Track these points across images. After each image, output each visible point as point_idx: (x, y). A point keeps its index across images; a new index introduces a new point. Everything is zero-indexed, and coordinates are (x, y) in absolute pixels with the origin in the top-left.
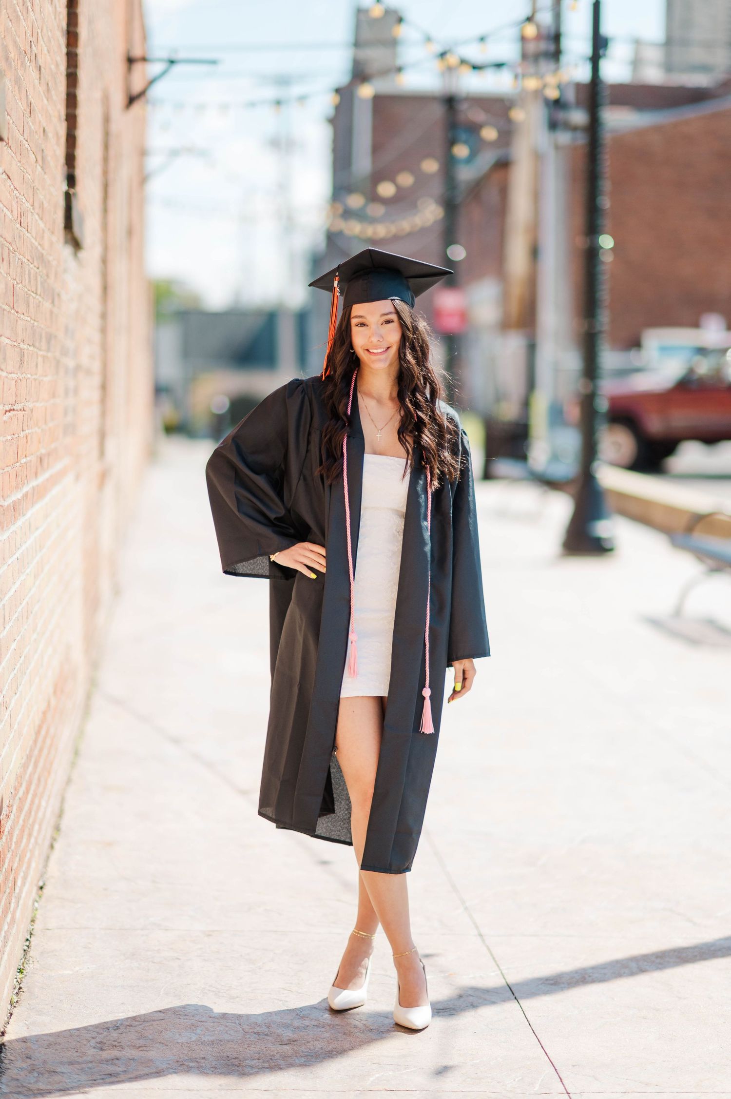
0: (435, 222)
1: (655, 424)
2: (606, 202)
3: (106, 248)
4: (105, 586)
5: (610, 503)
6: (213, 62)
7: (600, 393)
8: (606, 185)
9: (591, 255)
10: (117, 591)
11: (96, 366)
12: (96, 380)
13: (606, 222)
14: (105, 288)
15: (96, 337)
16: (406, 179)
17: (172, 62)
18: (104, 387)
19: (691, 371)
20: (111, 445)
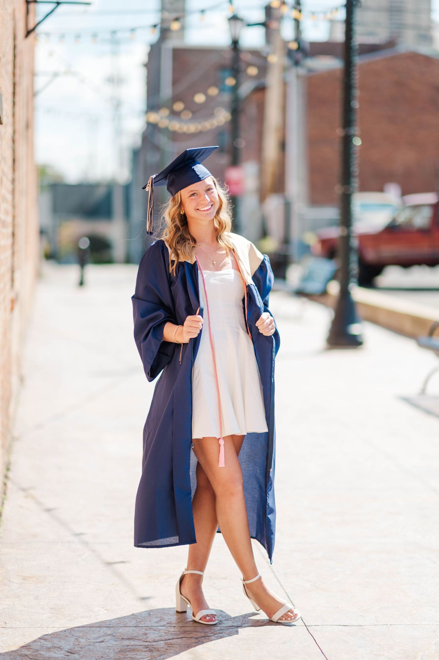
0: (226, 123)
1: (371, 255)
2: (356, 104)
3: (14, 132)
4: (14, 380)
5: (360, 312)
6: (88, 4)
7: (353, 235)
8: (357, 93)
9: (347, 141)
10: (22, 380)
11: (9, 219)
12: (9, 230)
13: (357, 117)
14: (14, 161)
15: (9, 197)
16: (213, 91)
17: (58, 3)
18: (13, 235)
19: (394, 220)
20: (17, 275)
